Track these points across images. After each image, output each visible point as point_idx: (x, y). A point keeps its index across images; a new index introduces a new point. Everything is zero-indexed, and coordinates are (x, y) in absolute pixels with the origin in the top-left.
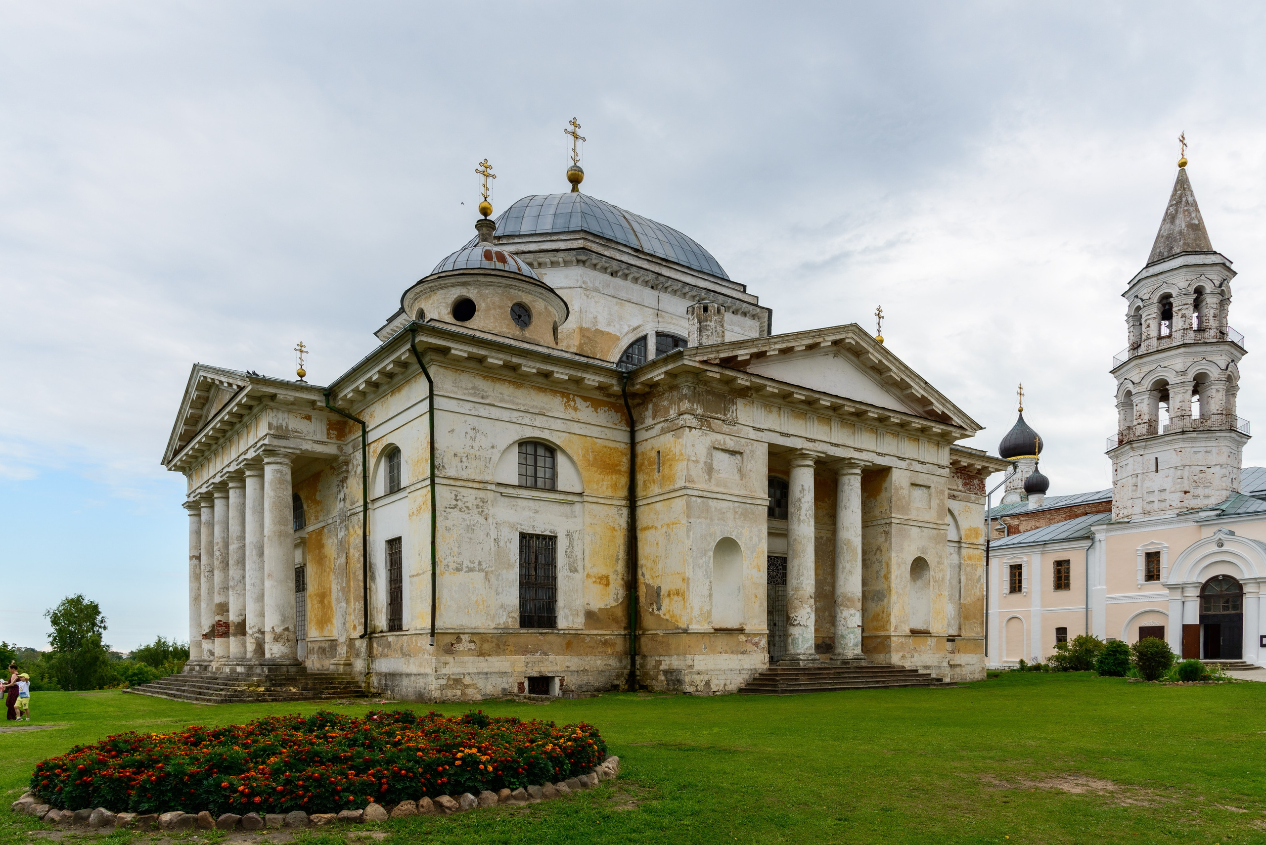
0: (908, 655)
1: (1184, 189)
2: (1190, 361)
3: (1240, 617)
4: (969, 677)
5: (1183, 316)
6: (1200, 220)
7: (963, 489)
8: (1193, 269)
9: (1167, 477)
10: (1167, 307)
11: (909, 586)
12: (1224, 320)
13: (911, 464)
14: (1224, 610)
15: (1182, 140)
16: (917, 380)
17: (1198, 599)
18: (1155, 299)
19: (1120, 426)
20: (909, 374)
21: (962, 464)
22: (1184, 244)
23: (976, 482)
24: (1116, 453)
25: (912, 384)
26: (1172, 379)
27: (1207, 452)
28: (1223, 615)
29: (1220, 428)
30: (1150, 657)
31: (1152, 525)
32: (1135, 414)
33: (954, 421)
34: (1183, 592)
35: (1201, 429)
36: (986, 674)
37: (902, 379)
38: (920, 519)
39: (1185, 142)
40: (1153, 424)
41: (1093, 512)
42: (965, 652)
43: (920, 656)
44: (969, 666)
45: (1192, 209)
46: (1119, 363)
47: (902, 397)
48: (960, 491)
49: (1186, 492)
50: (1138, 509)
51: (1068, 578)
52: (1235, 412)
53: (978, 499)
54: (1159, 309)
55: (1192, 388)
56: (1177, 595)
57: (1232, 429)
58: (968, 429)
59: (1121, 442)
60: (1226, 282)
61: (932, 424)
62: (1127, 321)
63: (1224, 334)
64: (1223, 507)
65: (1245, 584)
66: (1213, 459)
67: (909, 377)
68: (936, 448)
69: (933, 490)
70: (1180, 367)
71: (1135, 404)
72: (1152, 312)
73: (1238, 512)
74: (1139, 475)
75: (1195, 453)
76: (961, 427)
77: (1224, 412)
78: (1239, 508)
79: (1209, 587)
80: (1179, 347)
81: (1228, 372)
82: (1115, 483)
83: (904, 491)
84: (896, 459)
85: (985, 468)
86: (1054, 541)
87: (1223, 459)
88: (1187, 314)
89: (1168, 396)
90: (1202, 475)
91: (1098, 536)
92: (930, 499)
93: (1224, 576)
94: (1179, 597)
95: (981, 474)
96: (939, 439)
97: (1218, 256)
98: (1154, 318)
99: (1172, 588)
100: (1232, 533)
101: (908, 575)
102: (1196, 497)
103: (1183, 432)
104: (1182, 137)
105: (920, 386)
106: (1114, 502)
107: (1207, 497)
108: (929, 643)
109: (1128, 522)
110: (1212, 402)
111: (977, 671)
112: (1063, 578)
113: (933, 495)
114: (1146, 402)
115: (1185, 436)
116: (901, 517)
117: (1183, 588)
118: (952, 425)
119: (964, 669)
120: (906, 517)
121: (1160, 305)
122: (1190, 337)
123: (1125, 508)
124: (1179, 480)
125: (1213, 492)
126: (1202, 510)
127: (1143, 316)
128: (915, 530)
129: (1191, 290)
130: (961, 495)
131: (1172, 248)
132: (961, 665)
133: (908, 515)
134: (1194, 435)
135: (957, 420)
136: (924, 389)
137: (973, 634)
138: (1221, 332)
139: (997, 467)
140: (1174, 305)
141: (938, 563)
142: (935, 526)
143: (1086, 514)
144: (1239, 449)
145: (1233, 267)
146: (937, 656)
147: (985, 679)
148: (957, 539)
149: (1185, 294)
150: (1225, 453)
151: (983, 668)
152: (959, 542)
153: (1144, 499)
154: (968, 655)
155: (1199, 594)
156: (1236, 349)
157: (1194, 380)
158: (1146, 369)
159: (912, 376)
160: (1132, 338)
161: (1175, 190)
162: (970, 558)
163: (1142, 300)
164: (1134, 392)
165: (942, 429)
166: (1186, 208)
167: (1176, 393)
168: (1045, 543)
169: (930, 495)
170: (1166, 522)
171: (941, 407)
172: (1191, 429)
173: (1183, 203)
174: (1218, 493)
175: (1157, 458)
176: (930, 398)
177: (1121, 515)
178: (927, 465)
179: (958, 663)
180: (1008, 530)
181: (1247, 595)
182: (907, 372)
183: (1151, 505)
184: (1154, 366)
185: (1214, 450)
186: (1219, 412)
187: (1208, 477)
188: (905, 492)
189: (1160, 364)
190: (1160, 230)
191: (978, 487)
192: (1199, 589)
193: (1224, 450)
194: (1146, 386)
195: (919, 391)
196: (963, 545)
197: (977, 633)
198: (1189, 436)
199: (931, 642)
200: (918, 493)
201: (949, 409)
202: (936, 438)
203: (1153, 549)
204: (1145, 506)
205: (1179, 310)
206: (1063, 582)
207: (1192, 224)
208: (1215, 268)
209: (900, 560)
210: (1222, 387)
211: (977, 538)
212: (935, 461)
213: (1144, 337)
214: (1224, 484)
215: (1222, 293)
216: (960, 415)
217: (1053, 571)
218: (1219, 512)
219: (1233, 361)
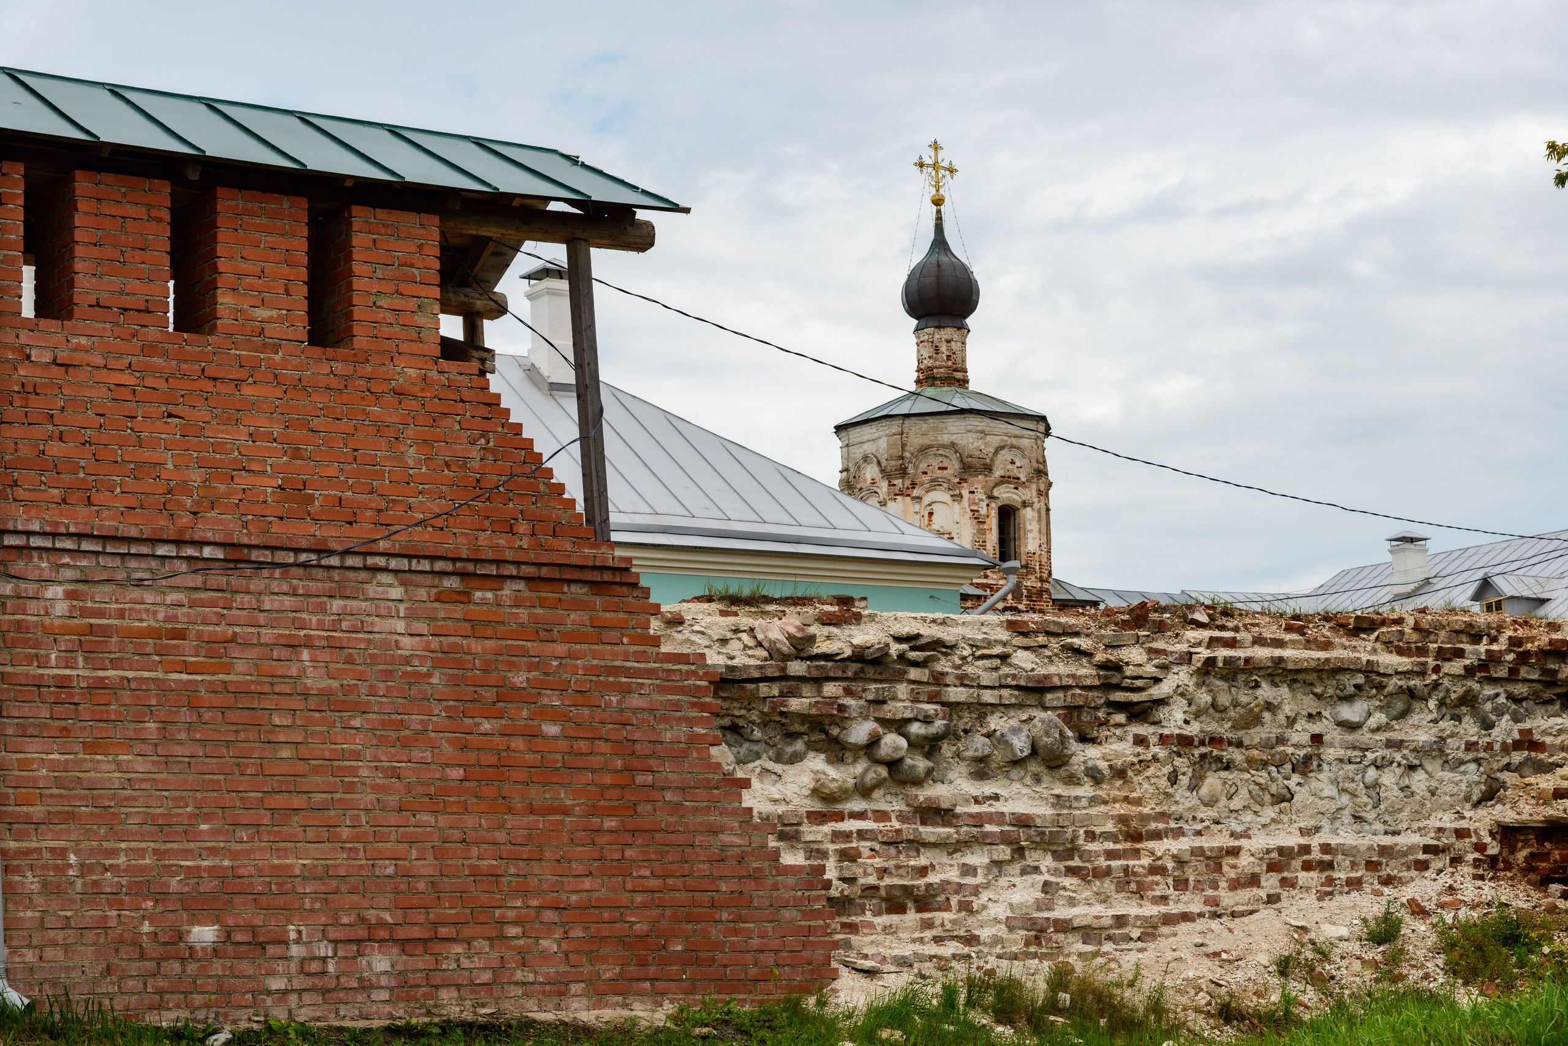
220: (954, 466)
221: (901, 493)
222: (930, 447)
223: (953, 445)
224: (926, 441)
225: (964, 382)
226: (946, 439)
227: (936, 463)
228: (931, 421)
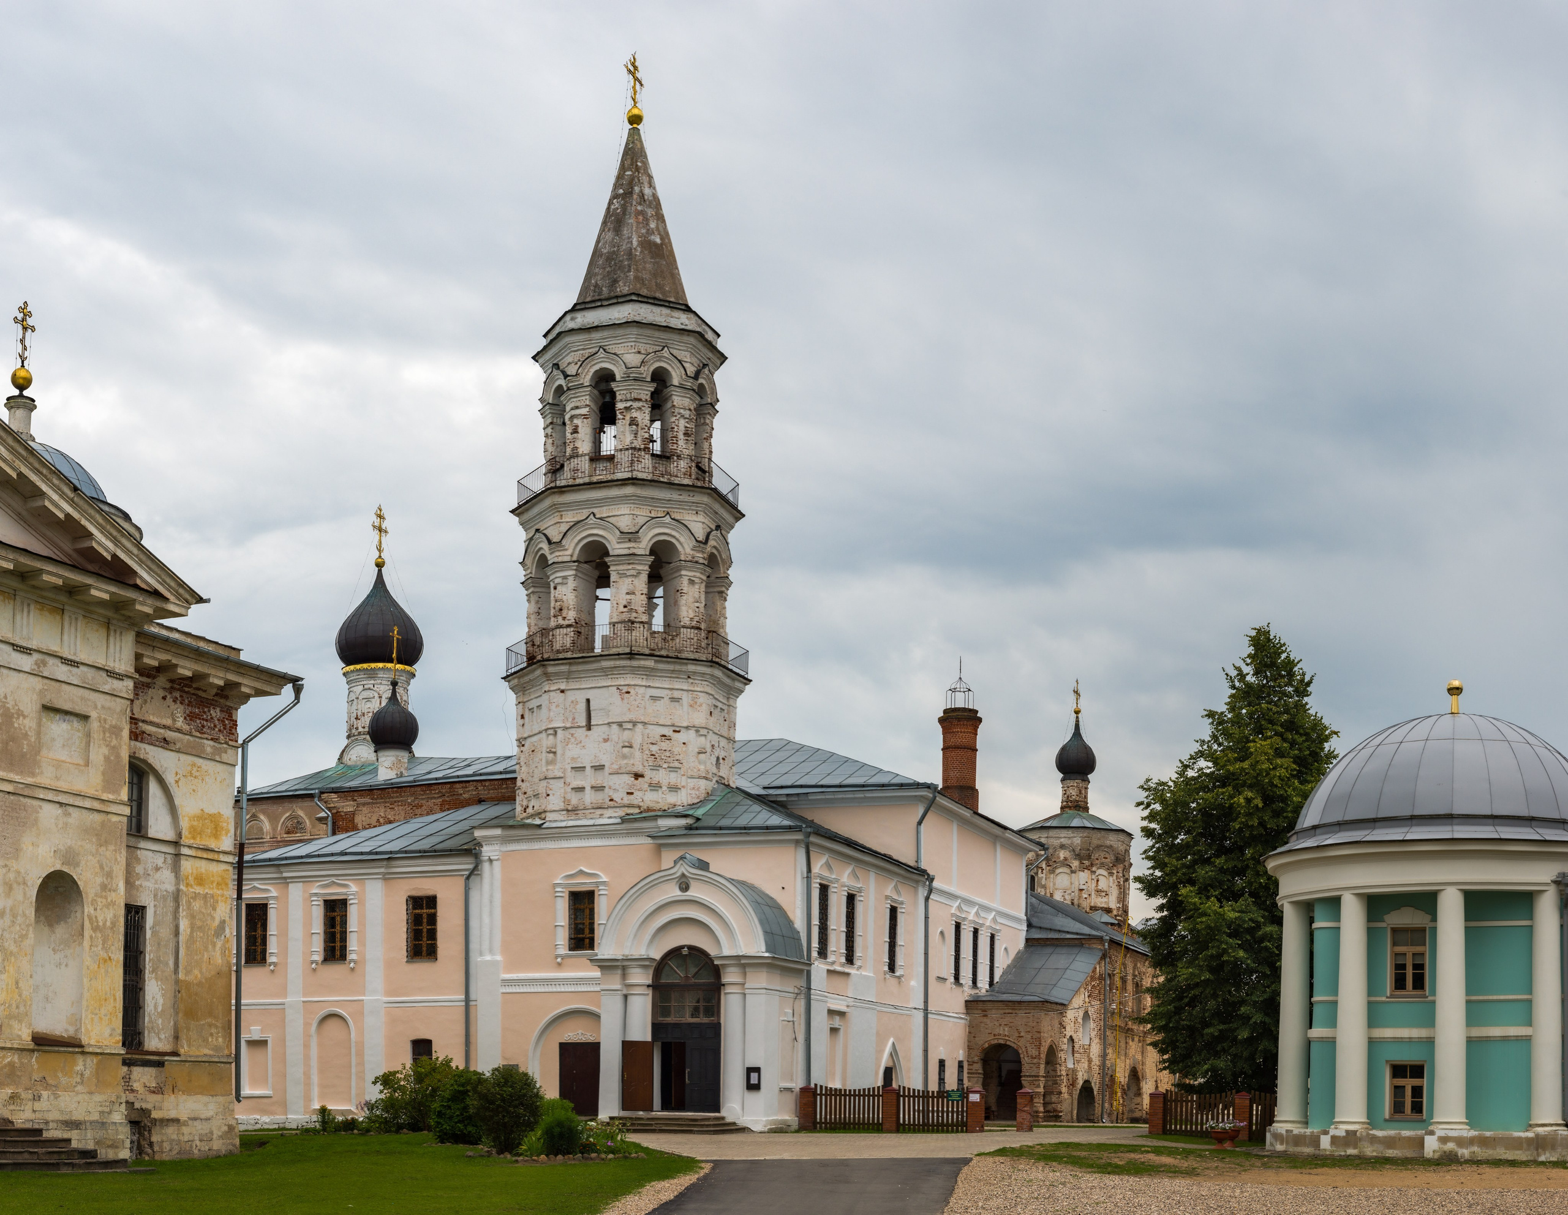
0: (26, 1095)
1: (637, 169)
2: (643, 513)
3: (715, 1030)
4: (199, 1148)
5: (633, 422)
6: (665, 236)
7: (186, 727)
8: (648, 332)
9: (606, 740)
10: (607, 399)
11: (31, 935)
12: (706, 445)
13: (45, 664)
14: (692, 1016)
15: (633, 69)
16: (56, 481)
17: (650, 992)
18: (587, 379)
19: (529, 626)
20: (37, 465)
21: (180, 671)
22: (636, 278)
23: (216, 713)
24: (522, 680)
25: (44, 488)
26: (616, 547)
27: (673, 700)
28: (690, 1024)
29: (696, 656)
30: (499, 1106)
31: (580, 836)
32: (552, 605)
33: (141, 578)
34: (624, 976)
35: (663, 653)
36: (237, 1142)
37: (20, 475)
38: (63, 785)
39: (638, 75)
40: (584, 628)
41: (492, 799)
42: (189, 1091)
43: (57, 1097)
44: (197, 1123)
45: (650, 212)
46: (528, 495)
47: (24, 513)
48: (179, 731)
49: (637, 776)
50: (555, 802)
51: (432, 934)
52: (723, 627)
53: (220, 752)
54: (593, 399)
55: (647, 568)
56: (615, 982)
57: (716, 661)
58: (172, 598)
59: (531, 659)
60: (706, 371)
61: (88, 580)
62: (542, 412)
63: (704, 472)
64: (699, 813)
65: (724, 966)
66: (683, 715)
67: (38, 472)
68: (103, 632)
69: (94, 725)
70: (626, 523)
71: (552, 585)
72: (581, 404)
73: (719, 824)
74: (559, 732)
75: (654, 698)
76: (156, 594)
77: (703, 626)
78: (724, 816)
79: (667, 968)
80: (624, 482)
81: (709, 549)
82: (521, 742)
83: (27, 722)
84: (9, 649)
85: (231, 686)
86: (407, 855)
87: (700, 718)
88: (639, 419)
89: (608, 577)
90: (665, 745)
91: (487, 851)
92: (88, 744)
93: (691, 948)
94: (618, 987)
95: (226, 697)
96: (110, 614)
97: (692, 316)
98: (585, 417)
99: (607, 966)
100: (704, 866)
101: (31, 912)
102: (655, 787)
103: (631, 655)
104: (633, 64)
105: (62, 495)
106: (519, 783)
107: (674, 789)
108: (79, 1067)
109: (539, 826)
110: (683, 601)
111: (217, 1133)
112: (425, 934)
113: (96, 736)
114: (571, 583)
115: (635, 663)
116: (17, 778)
117: (624, 968)
118: (136, 587)
119: (185, 1130)
120: (29, 780)
121: (596, 392)
122: (645, 467)
123: (536, 796)
124: (626, 750)
125: (683, 781)
126: (666, 814)
127: (568, 408)
128: (48, 814)
129: (647, 372)
130: (182, 740)
131: (615, 281)
132: (176, 1121)
133: (33, 775)
134: (650, 663)
135: (146, 577)
136: (71, 501)
137: (207, 1051)
138: (698, 467)
139: (259, 685)
140: (619, 397)
141: (104, 887)
142: (97, 805)
143: (480, 801)
144: (731, 702)
145: (721, 345)
146: (98, 1098)
147: (237, 1151)
148: (170, 836)
149: (635, 379)
150: (704, 706)
151: (231, 1128)
152: (176, 844)
153: (568, 780)
154: (195, 1098)
155: (650, 982)
156: (723, 506)
157: (652, 552)
158: (570, 517)
159: (45, 471)
160: (550, 448)
161: (623, 168)
162: (200, 880)
163: (566, 376)
164: (551, 559)
165: (112, 594)
166: (639, 208)
167: (622, 575)
168: (390, 858)
169: (88, 735)
170: (603, 832)
171: (109, 545)
172: (647, 652)
173: (635, 196)
174: (692, 783)
175: (588, 701)
176: (84, 522)
177: (530, 810)
178: (82, 668)
179: (173, 1114)
180: (334, 823)
181: (728, 989)
182: (31, 460)
183: (579, 795)
184: (585, 513)
185: (686, 698)
186: (694, 624)
187: (676, 750)
188: (28, 724)
189: (595, 511)
190: (598, 242)
191: (219, 726)
192: (651, 972)
193: (701, 700)
194: (569, 552)
195: (60, 505)
196: (185, 851)
197: (217, 1048)
198: (642, 663)
199: (83, 1066)
200: (58, 728)
201: (128, 552)
202: (102, 611)
203: (583, 884)
204: (568, 796)
205: (626, 408)
206: (425, 942)
207: (650, 241)
208: (686, 338)
209: (12, 876)
210: (698, 575)
211: (216, 835)
212: (101, 661)
213: (569, 451)
214: (702, 767)
215: (701, 391)
216: (153, 567)
217: (405, 917)
218: (689, 821)
219: (718, 527)
220: (1111, 858)
221: (1087, 868)
222: (1102, 846)
223: (1111, 847)
224: (1099, 843)
225: (1086, 809)
226: (1108, 843)
227: (1103, 855)
228: (1103, 832)
